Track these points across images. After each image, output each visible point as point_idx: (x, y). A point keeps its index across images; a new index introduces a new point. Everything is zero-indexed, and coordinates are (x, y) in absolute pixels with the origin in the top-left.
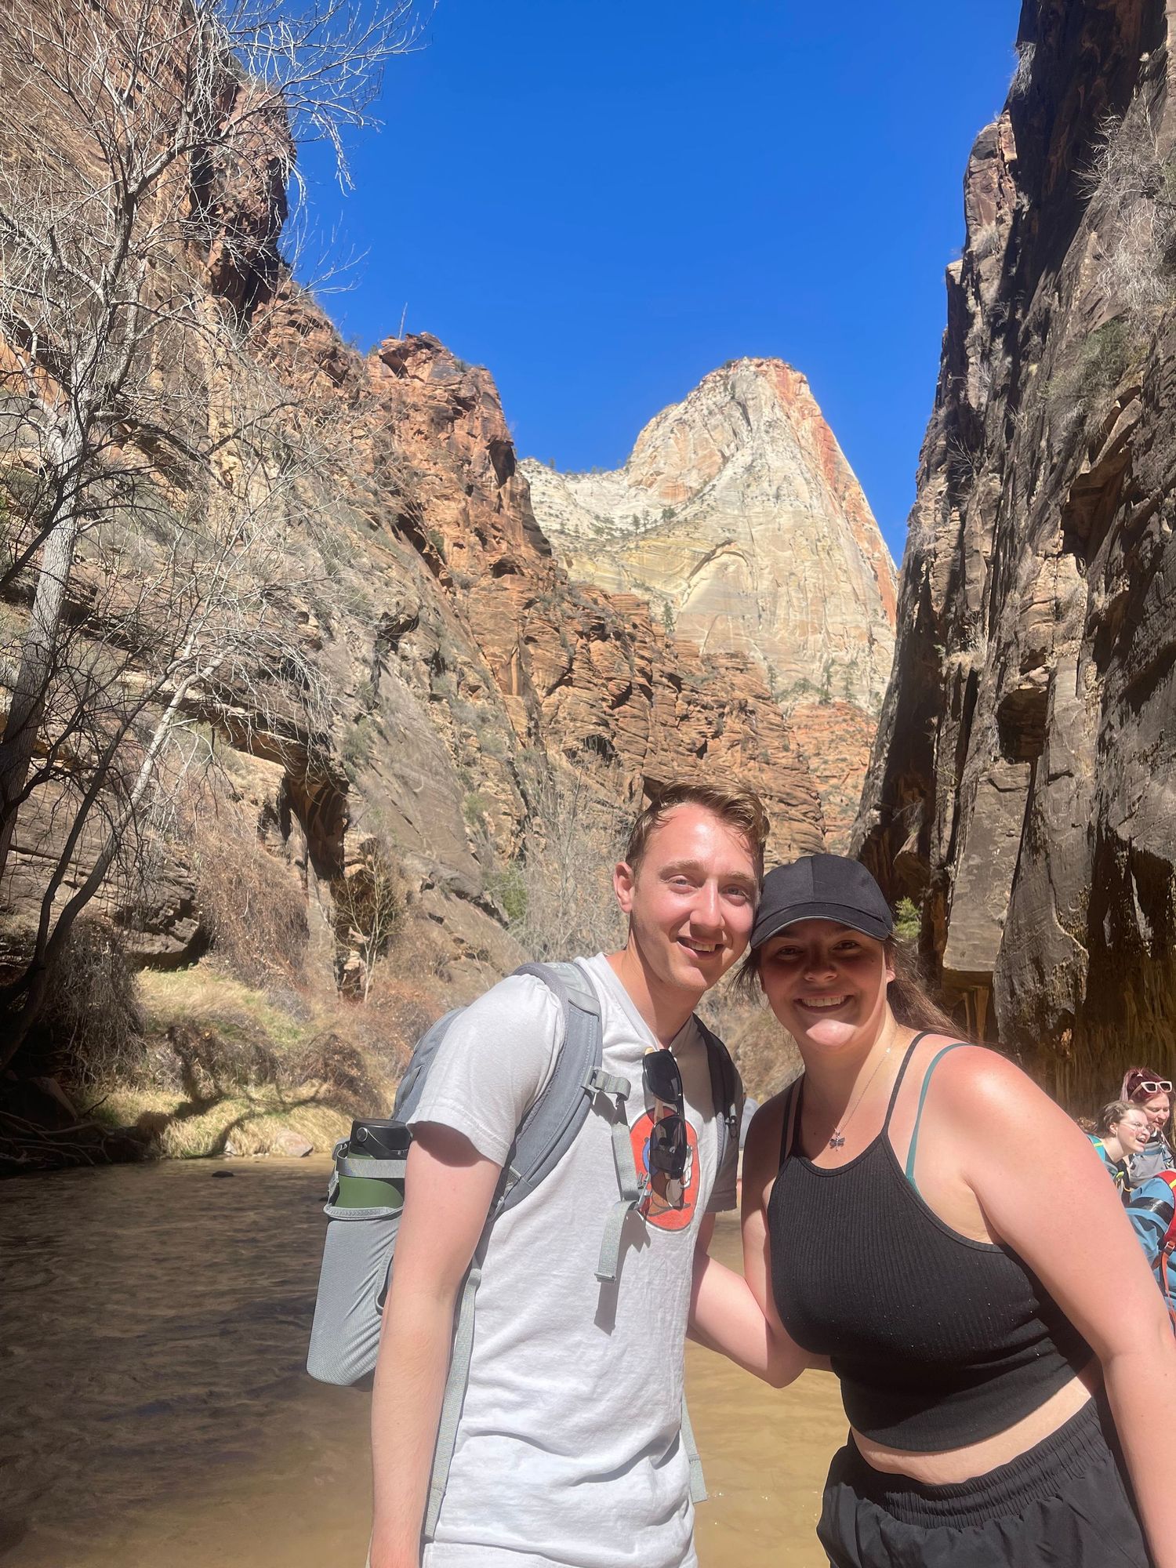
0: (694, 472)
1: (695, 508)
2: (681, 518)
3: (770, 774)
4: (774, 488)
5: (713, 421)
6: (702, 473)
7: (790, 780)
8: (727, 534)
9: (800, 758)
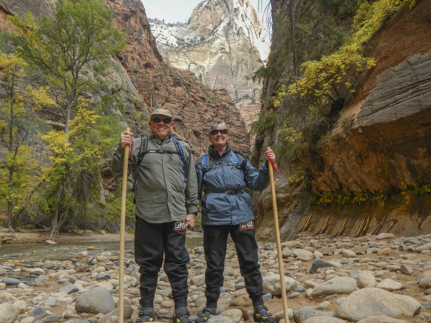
0: (211, 24)
1: (211, 38)
2: (207, 40)
3: (234, 128)
4: (237, 31)
5: (217, 7)
6: (214, 25)
7: (240, 130)
8: (222, 46)
9: (243, 123)
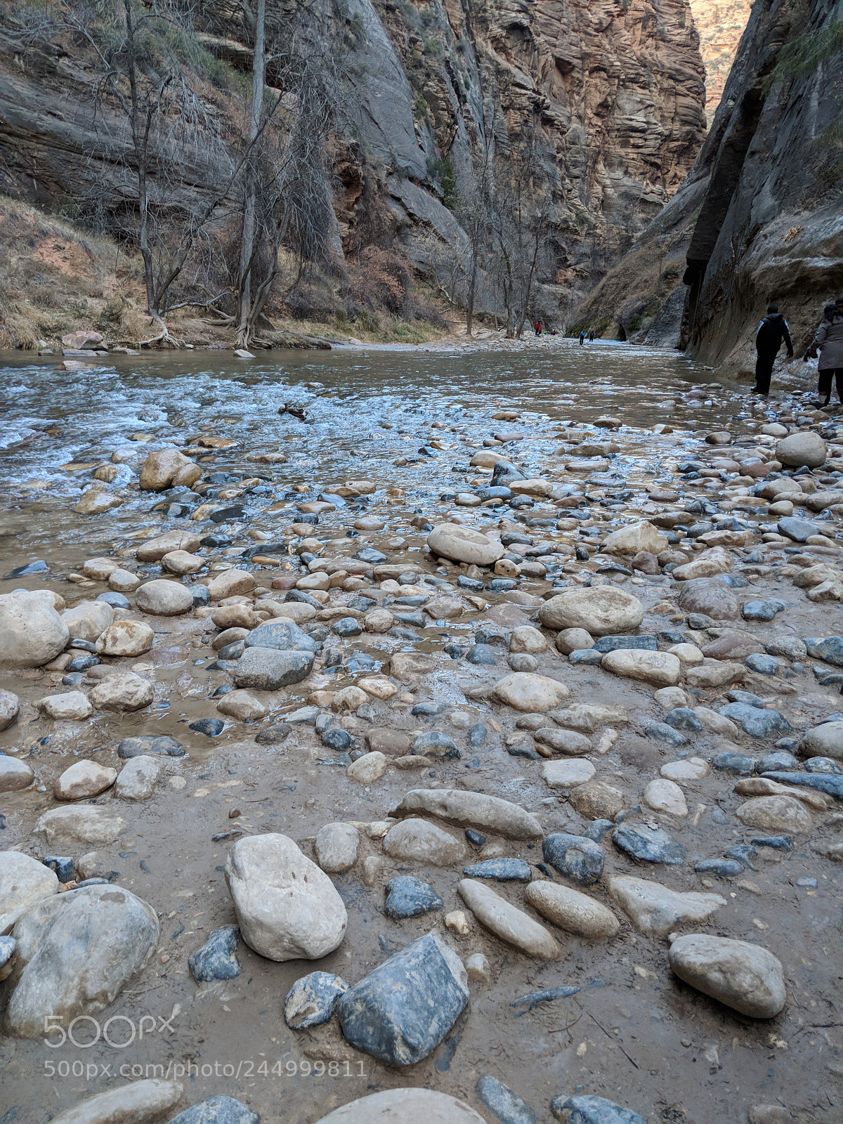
3: (665, 51)
7: (681, 56)
9: (694, 35)
